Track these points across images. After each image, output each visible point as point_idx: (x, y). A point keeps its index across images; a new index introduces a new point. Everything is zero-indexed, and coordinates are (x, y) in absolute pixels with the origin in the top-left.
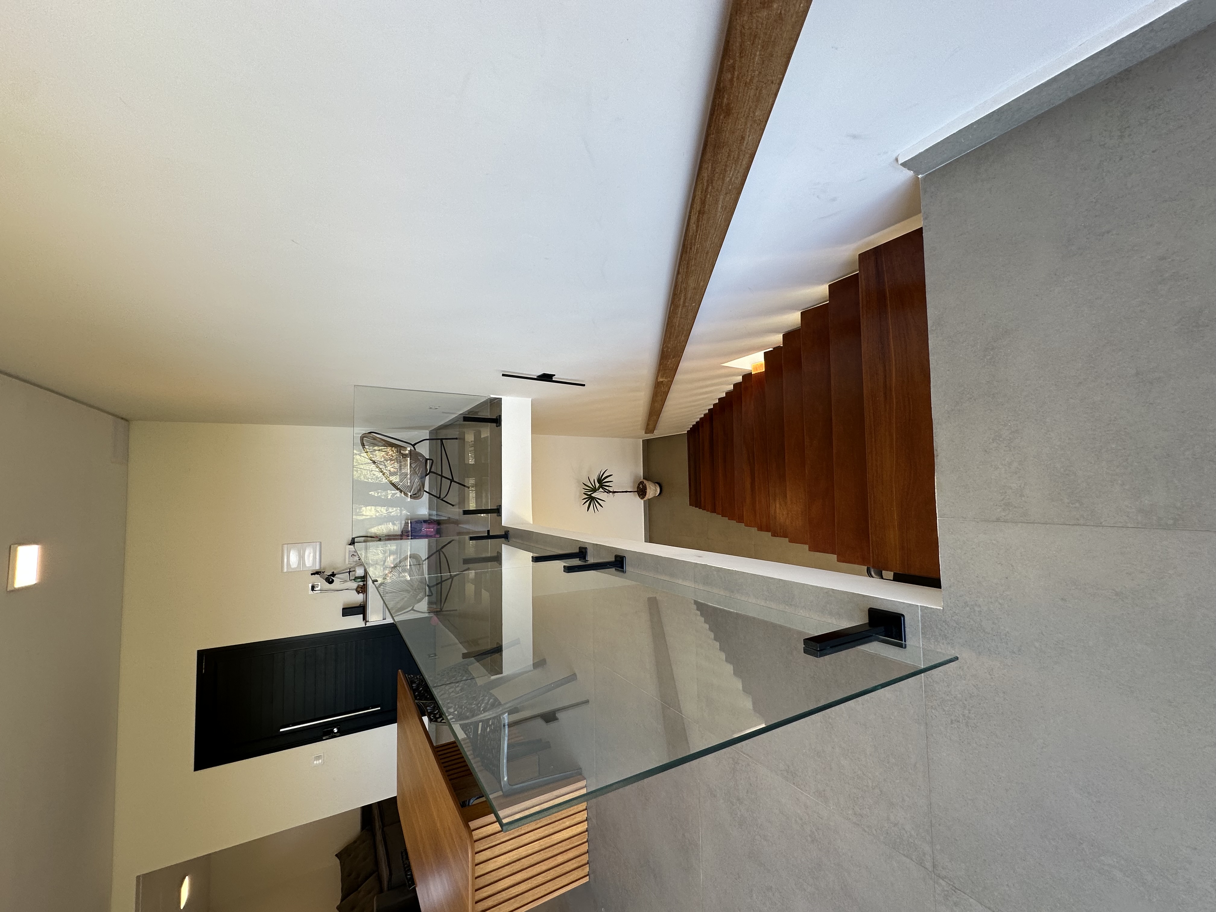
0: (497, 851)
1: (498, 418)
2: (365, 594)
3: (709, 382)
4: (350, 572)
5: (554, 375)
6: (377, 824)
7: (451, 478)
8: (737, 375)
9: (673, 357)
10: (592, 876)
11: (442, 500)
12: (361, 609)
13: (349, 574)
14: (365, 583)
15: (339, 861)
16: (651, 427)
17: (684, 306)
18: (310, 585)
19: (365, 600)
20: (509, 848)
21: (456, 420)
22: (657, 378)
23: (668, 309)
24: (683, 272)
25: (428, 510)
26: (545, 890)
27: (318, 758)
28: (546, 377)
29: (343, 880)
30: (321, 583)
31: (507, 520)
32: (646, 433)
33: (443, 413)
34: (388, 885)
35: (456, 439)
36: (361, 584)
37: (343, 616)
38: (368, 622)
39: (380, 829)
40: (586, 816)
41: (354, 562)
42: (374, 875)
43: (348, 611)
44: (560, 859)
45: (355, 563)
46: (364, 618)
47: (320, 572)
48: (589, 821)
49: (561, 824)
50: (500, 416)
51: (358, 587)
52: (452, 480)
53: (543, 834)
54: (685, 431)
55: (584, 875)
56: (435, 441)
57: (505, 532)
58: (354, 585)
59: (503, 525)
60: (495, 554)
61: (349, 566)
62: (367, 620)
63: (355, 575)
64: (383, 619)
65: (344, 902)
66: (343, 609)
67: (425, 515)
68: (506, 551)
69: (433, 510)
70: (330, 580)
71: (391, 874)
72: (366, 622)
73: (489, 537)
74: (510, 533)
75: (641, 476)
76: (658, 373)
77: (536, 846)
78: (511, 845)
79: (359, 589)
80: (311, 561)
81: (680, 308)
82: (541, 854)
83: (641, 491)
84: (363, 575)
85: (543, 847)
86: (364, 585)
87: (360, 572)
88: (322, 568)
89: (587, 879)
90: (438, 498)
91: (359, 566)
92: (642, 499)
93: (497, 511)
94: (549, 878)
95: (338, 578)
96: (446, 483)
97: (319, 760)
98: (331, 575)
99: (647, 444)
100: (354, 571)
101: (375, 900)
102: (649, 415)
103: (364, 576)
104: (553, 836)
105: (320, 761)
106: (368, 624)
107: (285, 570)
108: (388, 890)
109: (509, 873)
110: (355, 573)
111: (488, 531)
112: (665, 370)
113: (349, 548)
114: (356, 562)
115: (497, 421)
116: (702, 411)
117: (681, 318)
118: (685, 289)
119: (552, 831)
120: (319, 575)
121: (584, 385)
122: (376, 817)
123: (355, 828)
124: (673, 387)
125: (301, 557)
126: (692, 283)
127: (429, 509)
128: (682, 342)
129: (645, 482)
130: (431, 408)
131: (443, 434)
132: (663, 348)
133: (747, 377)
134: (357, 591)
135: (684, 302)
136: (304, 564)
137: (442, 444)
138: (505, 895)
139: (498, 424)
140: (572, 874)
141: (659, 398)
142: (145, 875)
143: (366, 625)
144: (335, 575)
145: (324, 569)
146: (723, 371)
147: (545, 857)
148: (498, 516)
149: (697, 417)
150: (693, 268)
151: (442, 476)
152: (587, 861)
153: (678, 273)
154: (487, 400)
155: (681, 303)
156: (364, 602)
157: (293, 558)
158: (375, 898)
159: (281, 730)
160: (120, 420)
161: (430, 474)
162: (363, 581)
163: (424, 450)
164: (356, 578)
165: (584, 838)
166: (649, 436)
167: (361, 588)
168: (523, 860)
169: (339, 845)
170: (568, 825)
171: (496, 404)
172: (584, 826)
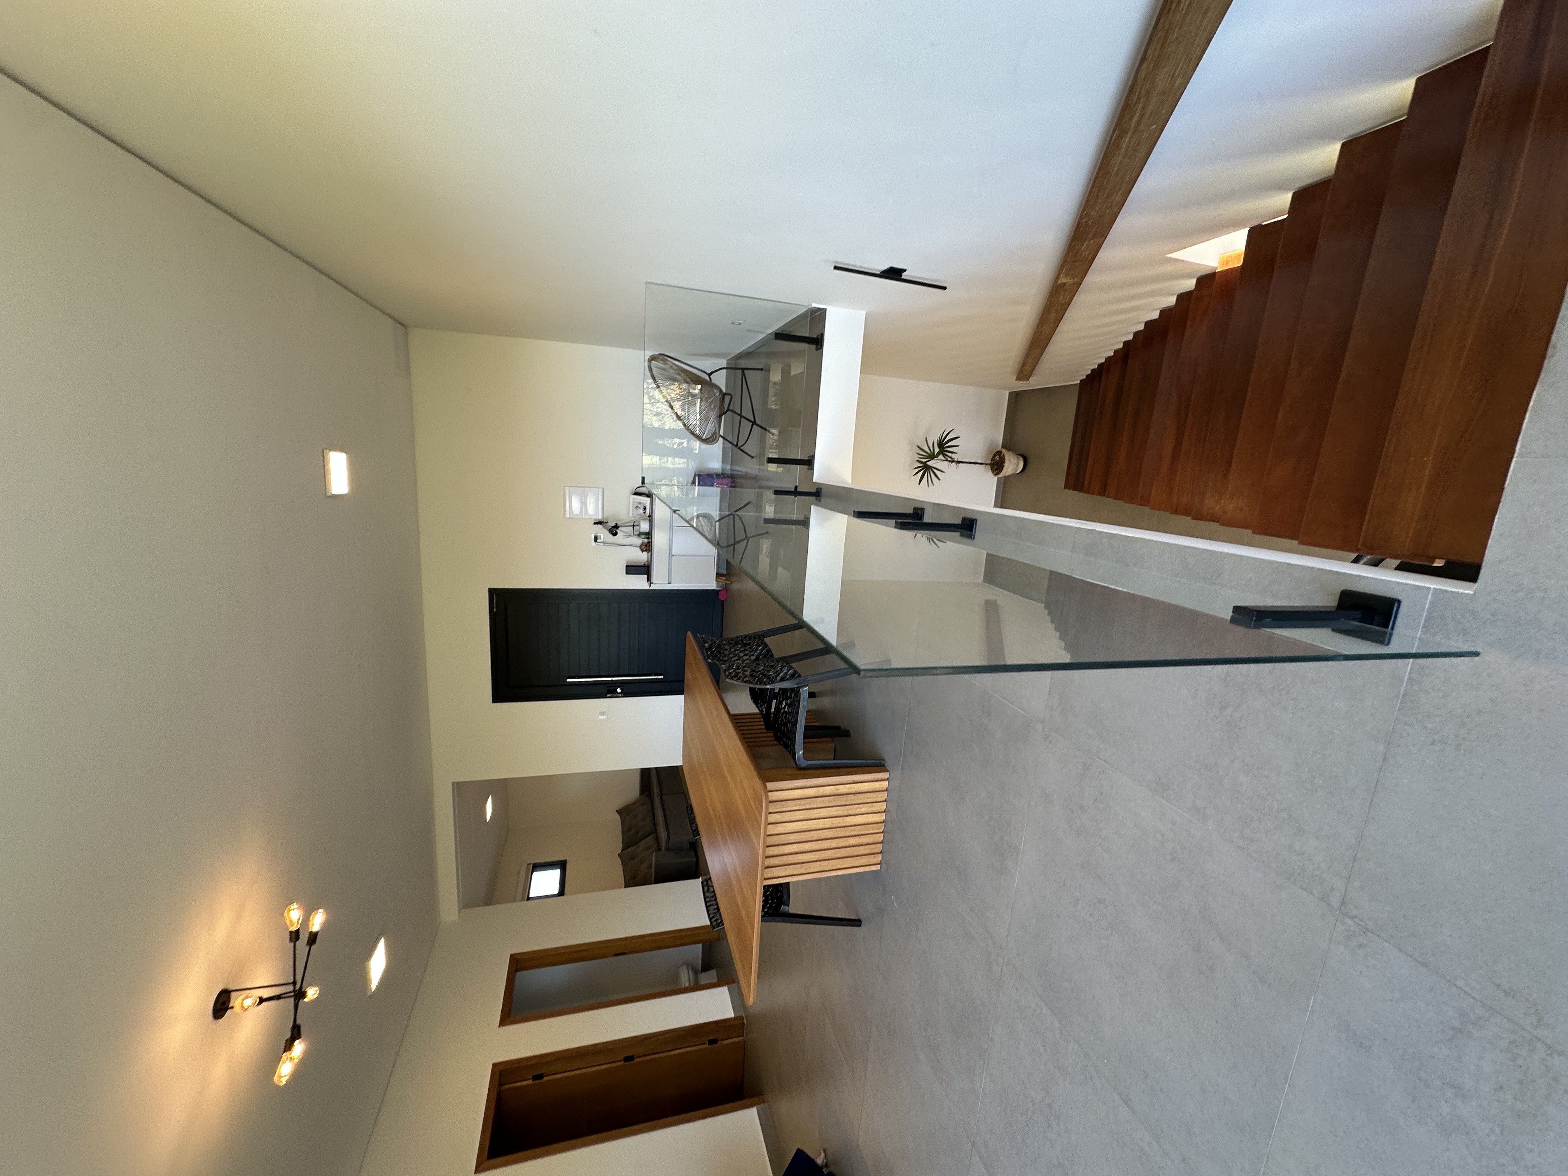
0: (787, 817)
1: (819, 337)
2: (650, 553)
3: (1137, 290)
4: (634, 526)
5: (905, 270)
6: (656, 791)
7: (753, 420)
8: (1188, 276)
9: (1093, 238)
10: (884, 866)
11: (739, 448)
12: (645, 569)
13: (633, 527)
14: (650, 540)
15: (619, 817)
16: (1028, 368)
17: (1136, 130)
18: (593, 537)
19: (650, 561)
20: (801, 817)
21: (764, 343)
22: (1058, 277)
23: (1108, 138)
24: (1153, 55)
25: (721, 464)
26: (834, 865)
27: (602, 713)
28: (894, 274)
29: (624, 833)
30: (604, 535)
31: (820, 475)
32: (1018, 379)
33: (748, 331)
34: (666, 845)
35: (761, 369)
36: (646, 541)
37: (627, 574)
38: (653, 583)
39: (658, 796)
40: (885, 807)
41: (638, 515)
42: (653, 835)
43: (632, 569)
44: (852, 841)
45: (639, 517)
46: (649, 579)
47: (603, 522)
48: (887, 813)
49: (857, 808)
50: (822, 335)
51: (642, 544)
52: (754, 423)
53: (836, 813)
54: (1077, 380)
55: (875, 862)
56: (733, 371)
57: (817, 489)
58: (639, 541)
59: (815, 480)
60: (801, 518)
61: (633, 519)
62: (652, 582)
63: (639, 530)
64: (669, 583)
65: (623, 852)
66: (627, 566)
67: (718, 469)
68: (816, 514)
69: (727, 463)
70: (614, 530)
71: (669, 837)
72: (651, 583)
73: (796, 493)
74: (823, 492)
75: (999, 444)
76: (1062, 266)
77: (828, 823)
78: (801, 815)
79: (643, 547)
80: (594, 510)
81: (1129, 136)
82: (832, 831)
83: (996, 464)
84: (647, 530)
85: (835, 826)
86: (648, 542)
87: (644, 527)
88: (605, 518)
89: (878, 867)
90: (735, 446)
91: (643, 520)
92: (996, 475)
93: (809, 463)
94: (838, 855)
95: (621, 531)
96: (746, 426)
97: (603, 715)
98: (614, 527)
99: (1016, 398)
100: (638, 525)
101: (653, 856)
102: (1030, 346)
103: (648, 533)
104: (846, 818)
105: (605, 717)
106: (653, 587)
107: (568, 516)
108: (666, 850)
109: (798, 841)
110: (640, 527)
111: (796, 487)
112: (1075, 261)
113: (633, 499)
114: (640, 515)
115: (818, 342)
116: (1112, 344)
117: (1125, 156)
118: (1148, 92)
119: (846, 813)
120: (603, 525)
121: (944, 288)
122: (655, 784)
123: (633, 791)
124: (1079, 298)
125: (583, 504)
126: (1161, 84)
127: (723, 462)
128: (1116, 205)
129: (1004, 451)
130: (733, 323)
131: (744, 363)
132: (1081, 218)
133: (1207, 280)
134: (640, 547)
135: (1138, 123)
136: (586, 511)
137: (743, 374)
138: (791, 859)
139: (819, 347)
140: (863, 859)
141: (1053, 315)
142: (458, 783)
143: (650, 586)
144: (619, 527)
145: (607, 519)
146: (1167, 268)
147: (835, 836)
148: (809, 469)
149: (1102, 355)
150: (1172, 48)
151: (740, 415)
152: (880, 851)
153: (1144, 58)
154: (807, 311)
155: (1133, 124)
156: (648, 561)
157: (575, 505)
158: (654, 854)
159: (568, 680)
160: (399, 326)
161: (729, 412)
162: (648, 538)
163: (720, 379)
164: (640, 534)
165: (881, 828)
166: (1022, 386)
167: (646, 546)
168: (813, 832)
169: (621, 802)
170: (864, 812)
171: (817, 317)
172: (881, 817)
